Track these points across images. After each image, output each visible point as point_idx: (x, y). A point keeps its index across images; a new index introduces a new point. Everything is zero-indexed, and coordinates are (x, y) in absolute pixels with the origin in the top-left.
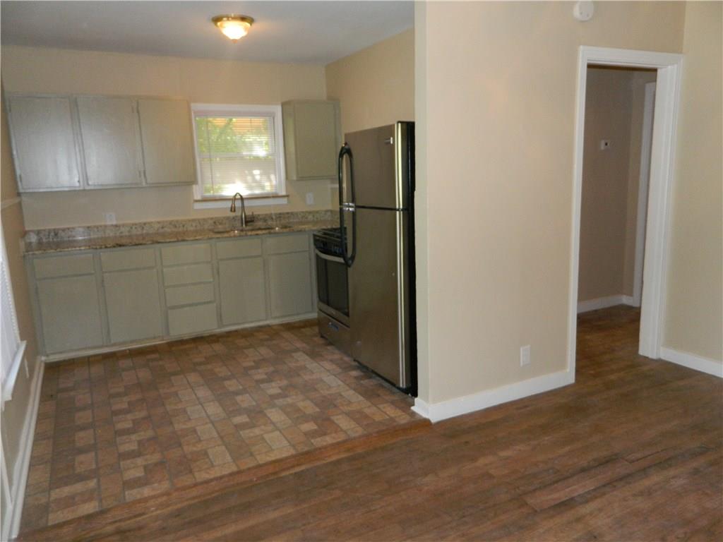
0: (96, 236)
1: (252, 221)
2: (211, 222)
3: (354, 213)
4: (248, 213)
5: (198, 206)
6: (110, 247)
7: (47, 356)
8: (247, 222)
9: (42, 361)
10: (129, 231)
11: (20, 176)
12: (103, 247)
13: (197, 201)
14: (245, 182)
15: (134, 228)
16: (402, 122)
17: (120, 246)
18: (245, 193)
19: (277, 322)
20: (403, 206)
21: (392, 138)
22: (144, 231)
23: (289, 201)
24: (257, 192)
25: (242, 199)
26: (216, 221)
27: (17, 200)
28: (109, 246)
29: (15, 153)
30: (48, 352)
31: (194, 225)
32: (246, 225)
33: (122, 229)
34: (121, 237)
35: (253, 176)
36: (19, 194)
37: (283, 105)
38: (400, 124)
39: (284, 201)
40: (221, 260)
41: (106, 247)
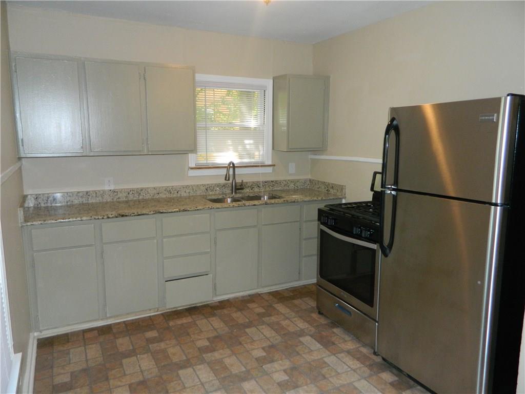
0: (94, 201)
1: (242, 189)
2: (203, 188)
3: (395, 198)
4: (238, 180)
5: (192, 173)
6: (113, 217)
7: (41, 332)
8: (236, 189)
9: (34, 337)
10: (126, 197)
11: (22, 140)
12: (105, 217)
13: (192, 168)
14: (236, 151)
15: (131, 193)
16: (512, 95)
17: (123, 216)
18: (236, 161)
19: (266, 290)
20: (501, 199)
21: (495, 115)
22: (141, 197)
23: (273, 170)
24: (246, 160)
25: (234, 167)
26: (208, 188)
27: (18, 165)
28: (111, 216)
29: (18, 115)
30: (41, 328)
31: (187, 191)
32: (236, 193)
33: (120, 195)
34: (119, 202)
35: (244, 145)
36: (20, 159)
37: (274, 79)
38: (509, 98)
39: (270, 170)
40: (220, 230)
41: (108, 218)
